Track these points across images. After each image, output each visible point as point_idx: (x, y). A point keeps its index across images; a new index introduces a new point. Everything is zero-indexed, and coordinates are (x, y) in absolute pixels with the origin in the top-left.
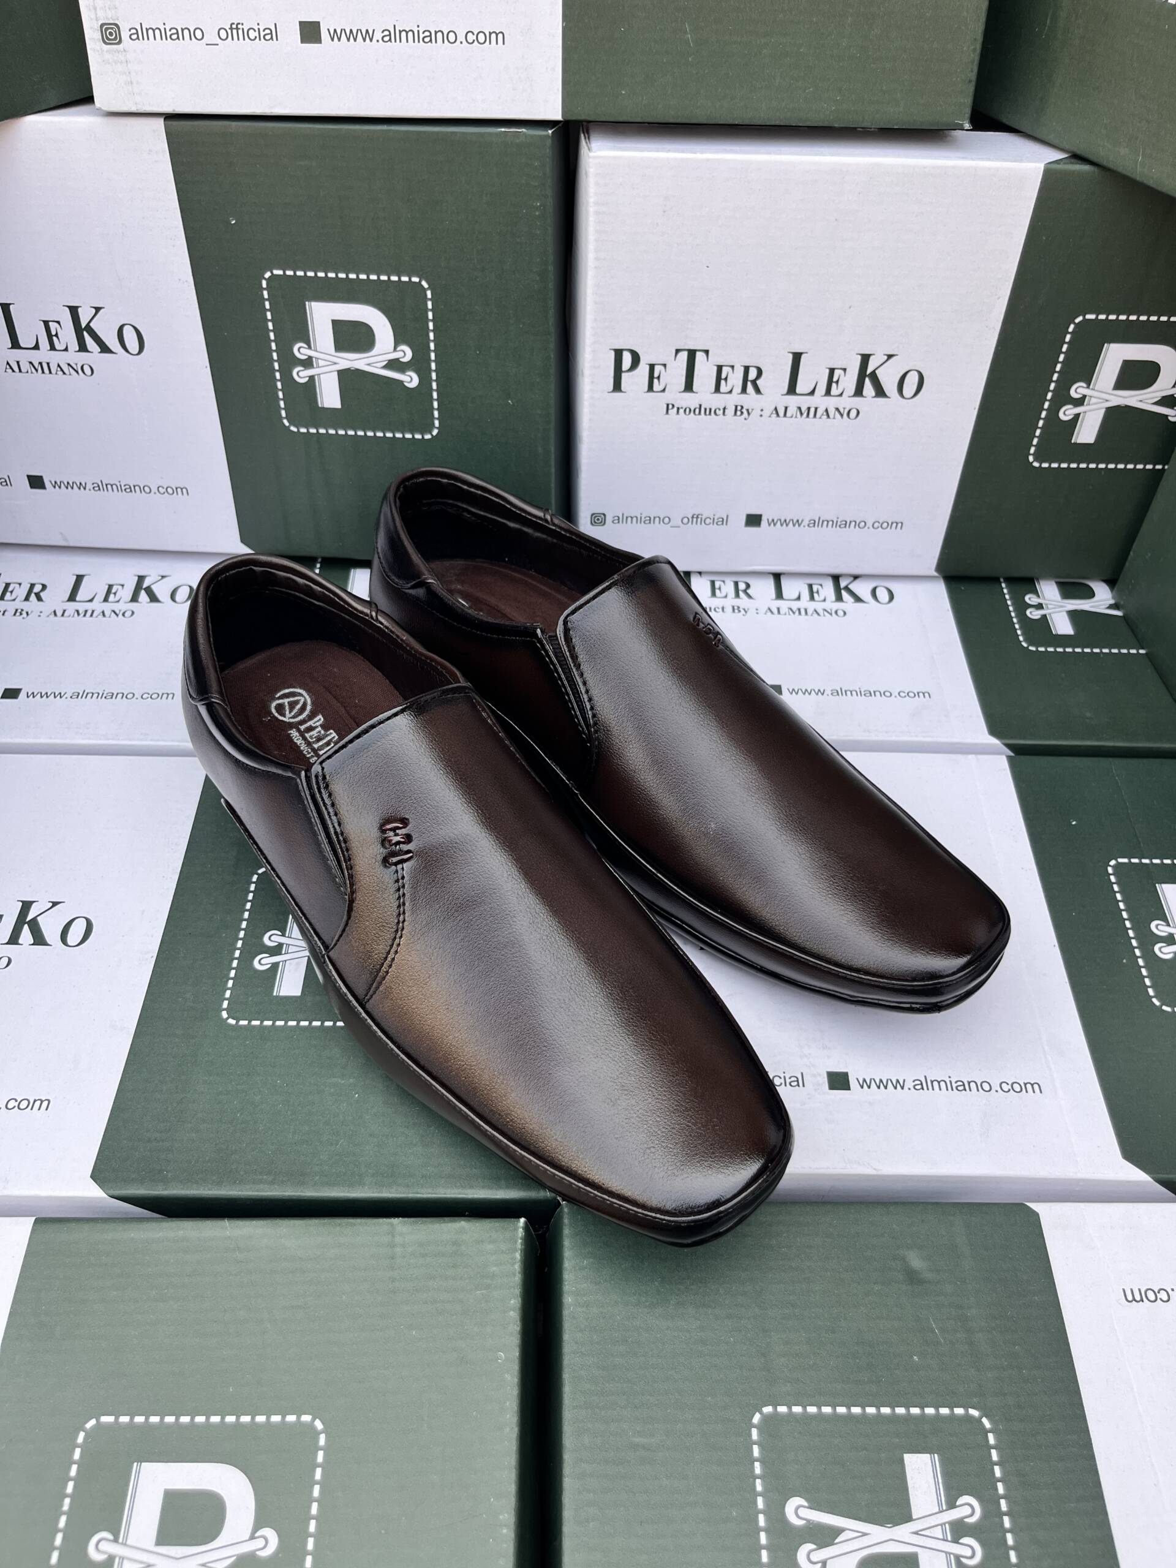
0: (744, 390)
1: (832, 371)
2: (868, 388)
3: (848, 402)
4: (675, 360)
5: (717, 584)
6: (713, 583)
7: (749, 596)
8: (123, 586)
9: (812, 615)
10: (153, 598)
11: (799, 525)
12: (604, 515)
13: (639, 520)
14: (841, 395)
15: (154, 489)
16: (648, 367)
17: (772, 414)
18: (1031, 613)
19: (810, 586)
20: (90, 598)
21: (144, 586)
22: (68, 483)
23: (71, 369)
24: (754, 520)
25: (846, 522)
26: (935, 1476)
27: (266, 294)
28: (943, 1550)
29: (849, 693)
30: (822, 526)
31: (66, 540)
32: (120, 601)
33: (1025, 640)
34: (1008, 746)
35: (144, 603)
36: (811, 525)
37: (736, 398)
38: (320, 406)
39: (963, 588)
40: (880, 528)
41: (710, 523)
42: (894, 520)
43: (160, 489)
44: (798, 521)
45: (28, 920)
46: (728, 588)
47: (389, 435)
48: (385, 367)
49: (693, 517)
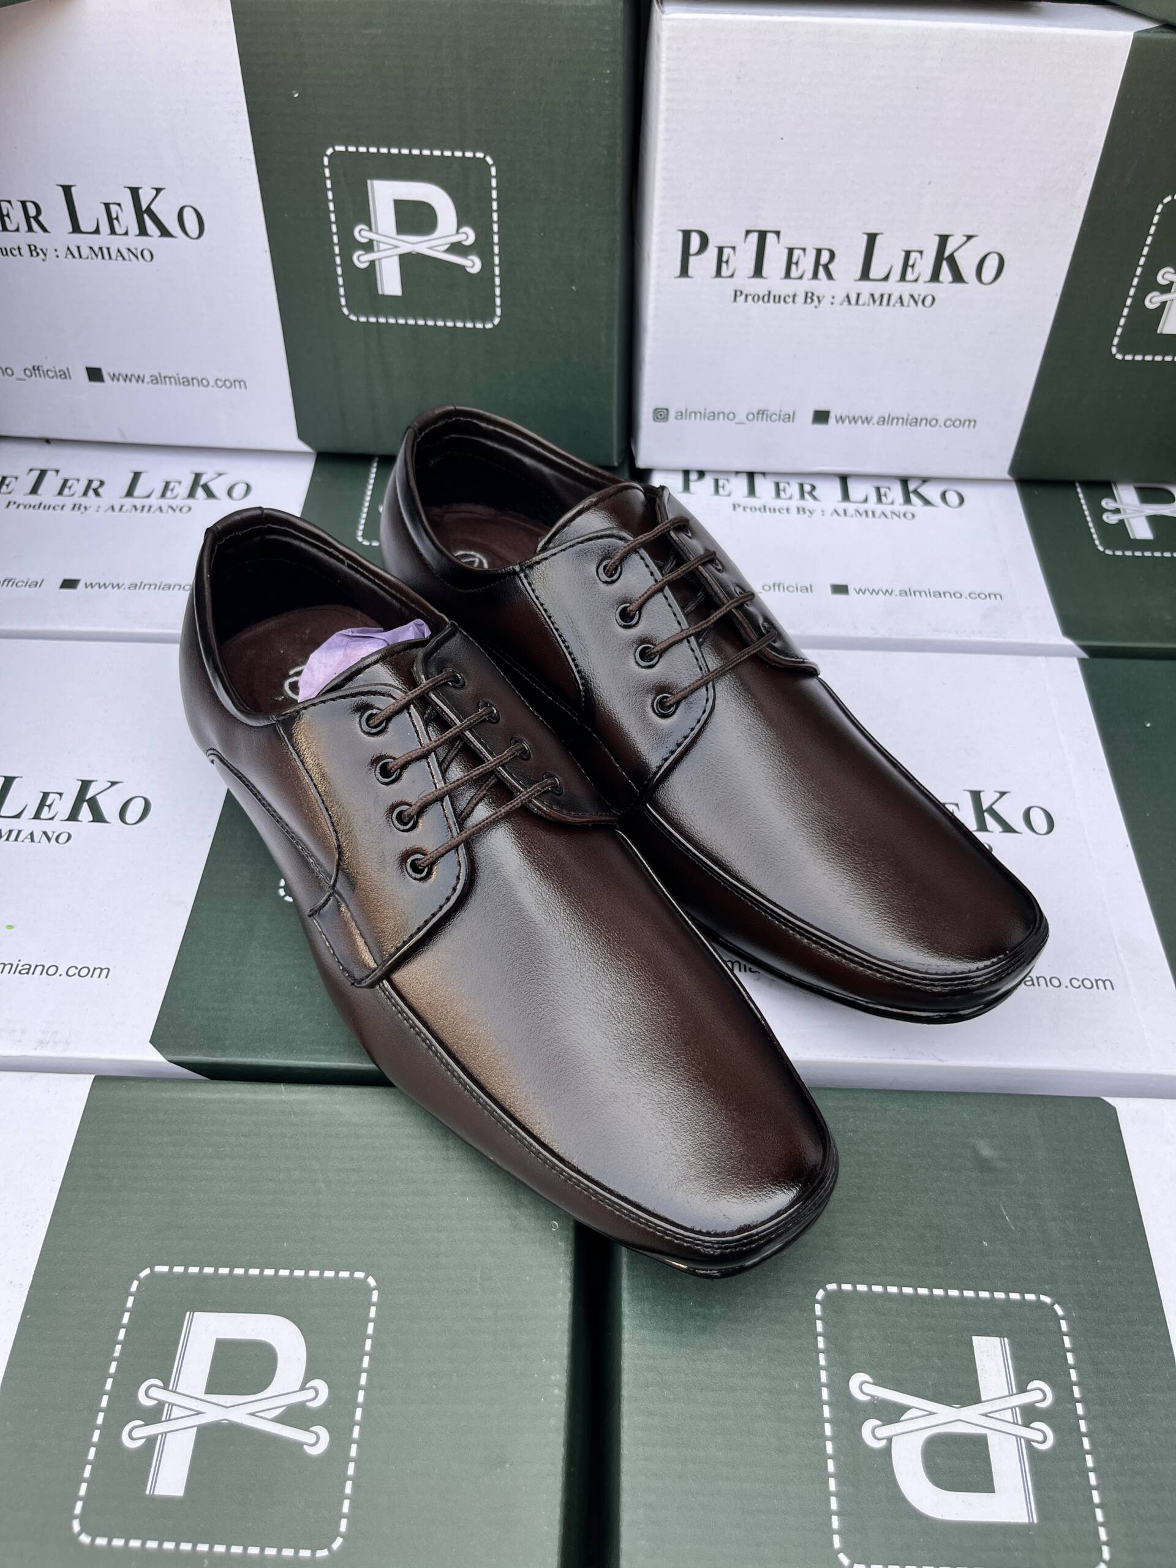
0: (815, 276)
1: (908, 254)
2: (946, 272)
3: (922, 288)
4: (745, 241)
5: (782, 486)
6: (777, 485)
7: (815, 498)
8: (180, 483)
9: (880, 517)
10: (210, 494)
11: (868, 423)
12: (667, 410)
13: (703, 415)
14: (916, 280)
15: (212, 383)
16: (716, 251)
17: (844, 301)
18: (1108, 517)
19: (878, 489)
20: (147, 493)
21: (202, 482)
22: (126, 376)
23: (131, 255)
24: (821, 417)
25: (917, 419)
26: (1005, 1359)
27: (327, 172)
28: (1013, 1433)
29: (917, 594)
30: (892, 424)
31: (123, 436)
32: (179, 497)
33: (1101, 544)
34: (1085, 648)
35: (201, 499)
36: (881, 423)
37: (807, 284)
38: (380, 292)
39: (1036, 493)
40: (952, 427)
41: (776, 420)
42: (967, 418)
43: (218, 382)
44: (867, 418)
45: (88, 797)
46: (793, 489)
47: (450, 324)
48: (448, 251)
49: (758, 414)
